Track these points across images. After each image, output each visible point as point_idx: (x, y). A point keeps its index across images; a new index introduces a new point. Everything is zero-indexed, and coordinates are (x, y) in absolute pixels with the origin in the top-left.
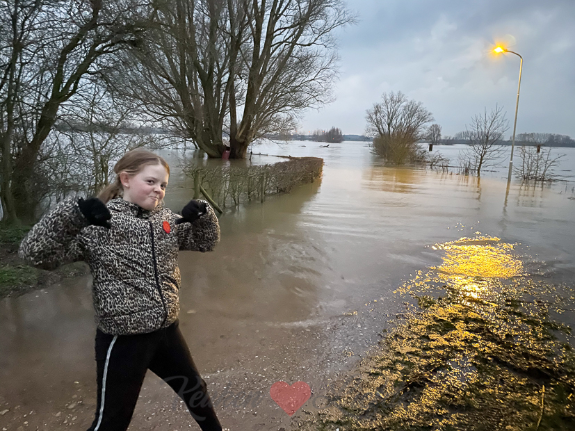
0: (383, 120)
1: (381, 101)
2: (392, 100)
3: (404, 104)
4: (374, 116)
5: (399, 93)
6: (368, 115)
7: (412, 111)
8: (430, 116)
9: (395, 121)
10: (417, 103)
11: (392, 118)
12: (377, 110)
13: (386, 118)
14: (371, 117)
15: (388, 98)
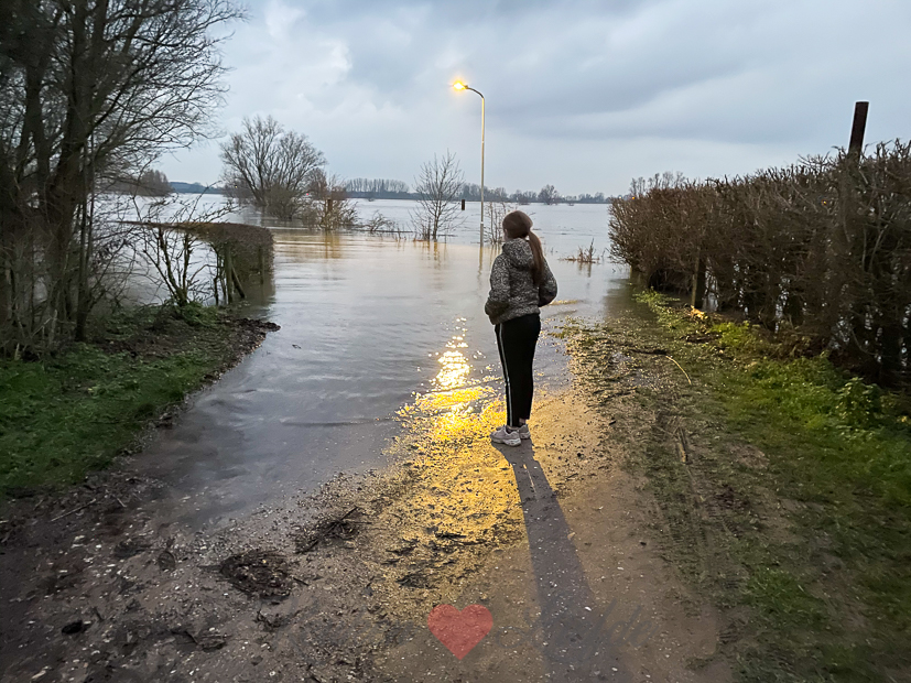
0: (249, 161)
1: (242, 131)
2: (259, 128)
3: (279, 136)
4: (234, 155)
5: (270, 119)
6: (223, 152)
7: (294, 148)
8: (320, 157)
9: (269, 163)
10: (299, 135)
11: (263, 157)
12: (238, 144)
13: (254, 157)
14: (228, 155)
15: (253, 126)
